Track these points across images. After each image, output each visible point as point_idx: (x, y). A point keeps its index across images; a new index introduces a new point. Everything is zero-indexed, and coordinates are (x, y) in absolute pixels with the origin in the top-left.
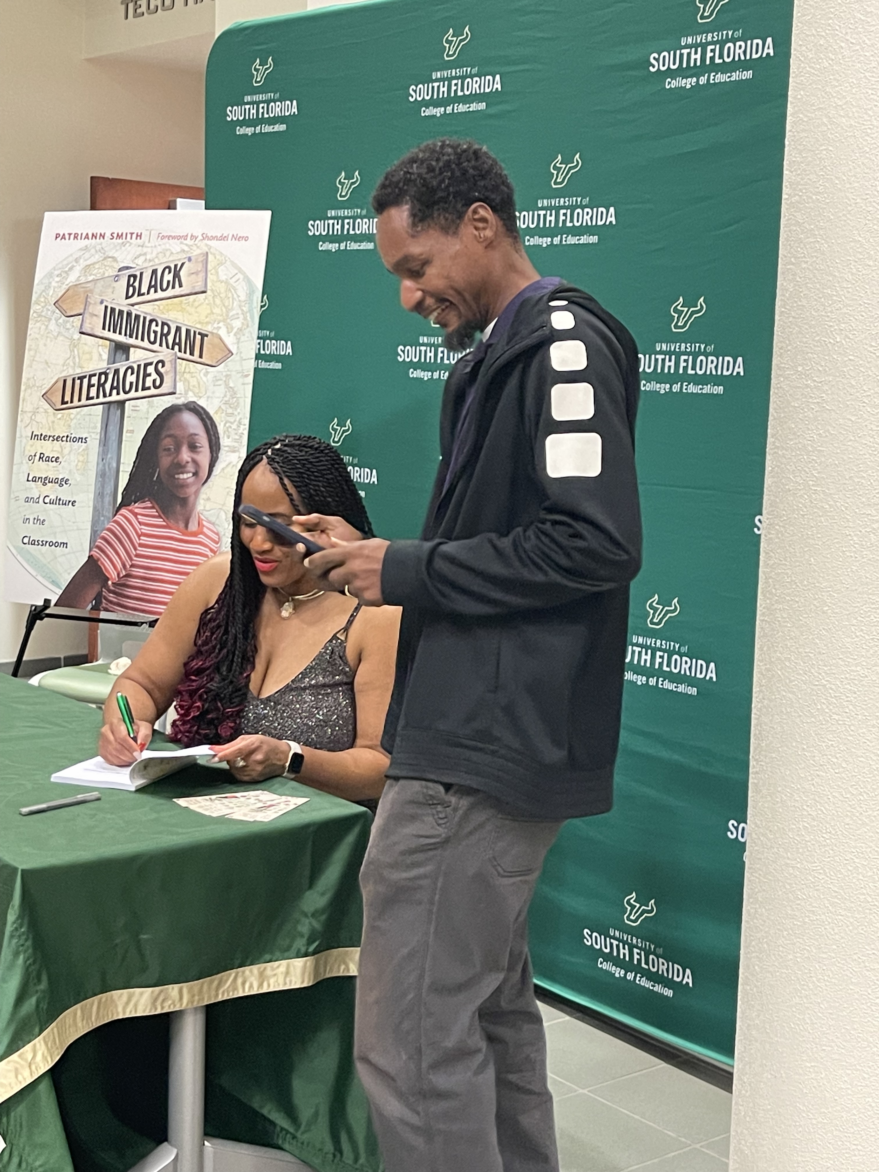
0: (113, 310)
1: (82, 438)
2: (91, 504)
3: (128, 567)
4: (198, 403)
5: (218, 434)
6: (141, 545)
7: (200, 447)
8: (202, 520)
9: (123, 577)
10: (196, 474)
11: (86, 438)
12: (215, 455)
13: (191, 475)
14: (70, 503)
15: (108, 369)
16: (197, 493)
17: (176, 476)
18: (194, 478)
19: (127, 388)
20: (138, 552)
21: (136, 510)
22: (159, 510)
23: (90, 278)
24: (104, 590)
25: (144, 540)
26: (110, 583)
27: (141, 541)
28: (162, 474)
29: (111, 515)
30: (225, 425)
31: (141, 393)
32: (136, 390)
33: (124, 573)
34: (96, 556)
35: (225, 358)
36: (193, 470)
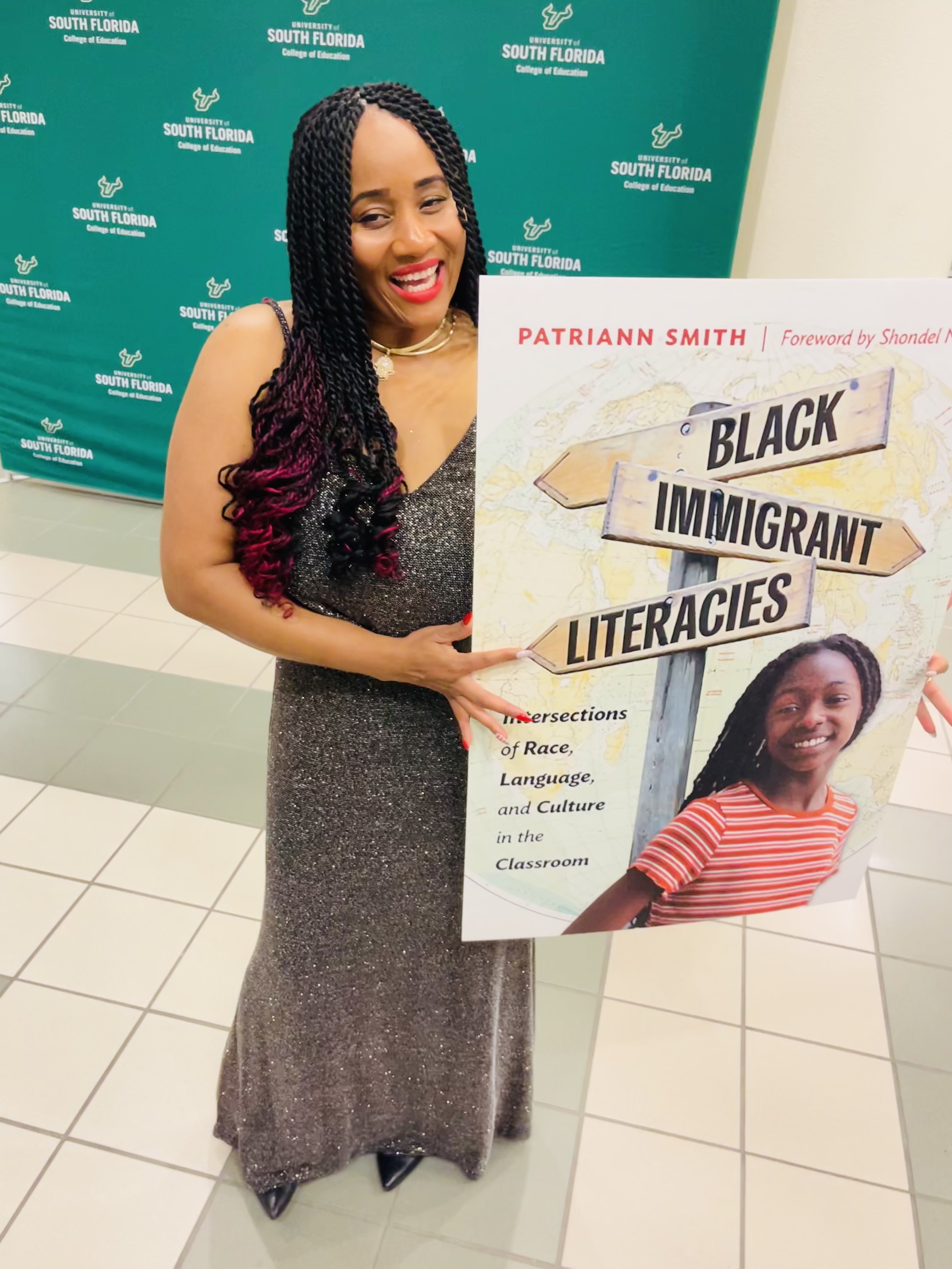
0: (679, 491)
1: (616, 713)
2: (635, 803)
3: (699, 870)
4: (849, 635)
5: (879, 676)
6: (723, 842)
7: (845, 699)
8: (833, 793)
9: (690, 883)
10: (832, 737)
11: (622, 713)
12: (869, 706)
13: (823, 739)
14: (593, 807)
15: (670, 597)
16: (830, 762)
17: (797, 745)
18: (828, 743)
19: (711, 626)
20: (717, 851)
21: (719, 800)
22: (760, 794)
23: (623, 429)
24: (653, 903)
25: (729, 835)
26: (665, 894)
27: (724, 838)
28: (770, 745)
29: (672, 813)
30: (893, 663)
31: (738, 632)
32: (730, 627)
33: (691, 878)
34: (642, 867)
35: (910, 560)
36: (828, 733)
